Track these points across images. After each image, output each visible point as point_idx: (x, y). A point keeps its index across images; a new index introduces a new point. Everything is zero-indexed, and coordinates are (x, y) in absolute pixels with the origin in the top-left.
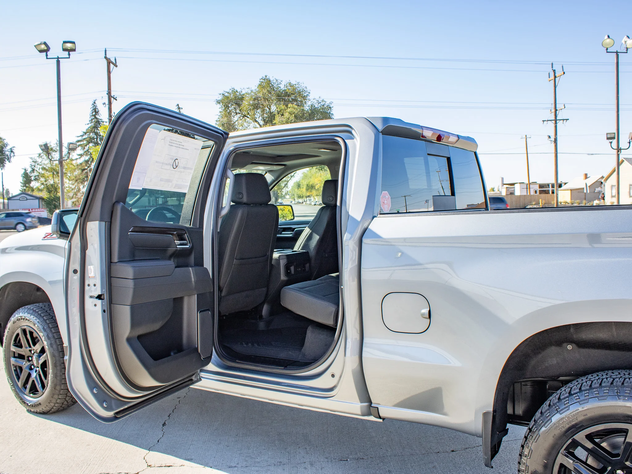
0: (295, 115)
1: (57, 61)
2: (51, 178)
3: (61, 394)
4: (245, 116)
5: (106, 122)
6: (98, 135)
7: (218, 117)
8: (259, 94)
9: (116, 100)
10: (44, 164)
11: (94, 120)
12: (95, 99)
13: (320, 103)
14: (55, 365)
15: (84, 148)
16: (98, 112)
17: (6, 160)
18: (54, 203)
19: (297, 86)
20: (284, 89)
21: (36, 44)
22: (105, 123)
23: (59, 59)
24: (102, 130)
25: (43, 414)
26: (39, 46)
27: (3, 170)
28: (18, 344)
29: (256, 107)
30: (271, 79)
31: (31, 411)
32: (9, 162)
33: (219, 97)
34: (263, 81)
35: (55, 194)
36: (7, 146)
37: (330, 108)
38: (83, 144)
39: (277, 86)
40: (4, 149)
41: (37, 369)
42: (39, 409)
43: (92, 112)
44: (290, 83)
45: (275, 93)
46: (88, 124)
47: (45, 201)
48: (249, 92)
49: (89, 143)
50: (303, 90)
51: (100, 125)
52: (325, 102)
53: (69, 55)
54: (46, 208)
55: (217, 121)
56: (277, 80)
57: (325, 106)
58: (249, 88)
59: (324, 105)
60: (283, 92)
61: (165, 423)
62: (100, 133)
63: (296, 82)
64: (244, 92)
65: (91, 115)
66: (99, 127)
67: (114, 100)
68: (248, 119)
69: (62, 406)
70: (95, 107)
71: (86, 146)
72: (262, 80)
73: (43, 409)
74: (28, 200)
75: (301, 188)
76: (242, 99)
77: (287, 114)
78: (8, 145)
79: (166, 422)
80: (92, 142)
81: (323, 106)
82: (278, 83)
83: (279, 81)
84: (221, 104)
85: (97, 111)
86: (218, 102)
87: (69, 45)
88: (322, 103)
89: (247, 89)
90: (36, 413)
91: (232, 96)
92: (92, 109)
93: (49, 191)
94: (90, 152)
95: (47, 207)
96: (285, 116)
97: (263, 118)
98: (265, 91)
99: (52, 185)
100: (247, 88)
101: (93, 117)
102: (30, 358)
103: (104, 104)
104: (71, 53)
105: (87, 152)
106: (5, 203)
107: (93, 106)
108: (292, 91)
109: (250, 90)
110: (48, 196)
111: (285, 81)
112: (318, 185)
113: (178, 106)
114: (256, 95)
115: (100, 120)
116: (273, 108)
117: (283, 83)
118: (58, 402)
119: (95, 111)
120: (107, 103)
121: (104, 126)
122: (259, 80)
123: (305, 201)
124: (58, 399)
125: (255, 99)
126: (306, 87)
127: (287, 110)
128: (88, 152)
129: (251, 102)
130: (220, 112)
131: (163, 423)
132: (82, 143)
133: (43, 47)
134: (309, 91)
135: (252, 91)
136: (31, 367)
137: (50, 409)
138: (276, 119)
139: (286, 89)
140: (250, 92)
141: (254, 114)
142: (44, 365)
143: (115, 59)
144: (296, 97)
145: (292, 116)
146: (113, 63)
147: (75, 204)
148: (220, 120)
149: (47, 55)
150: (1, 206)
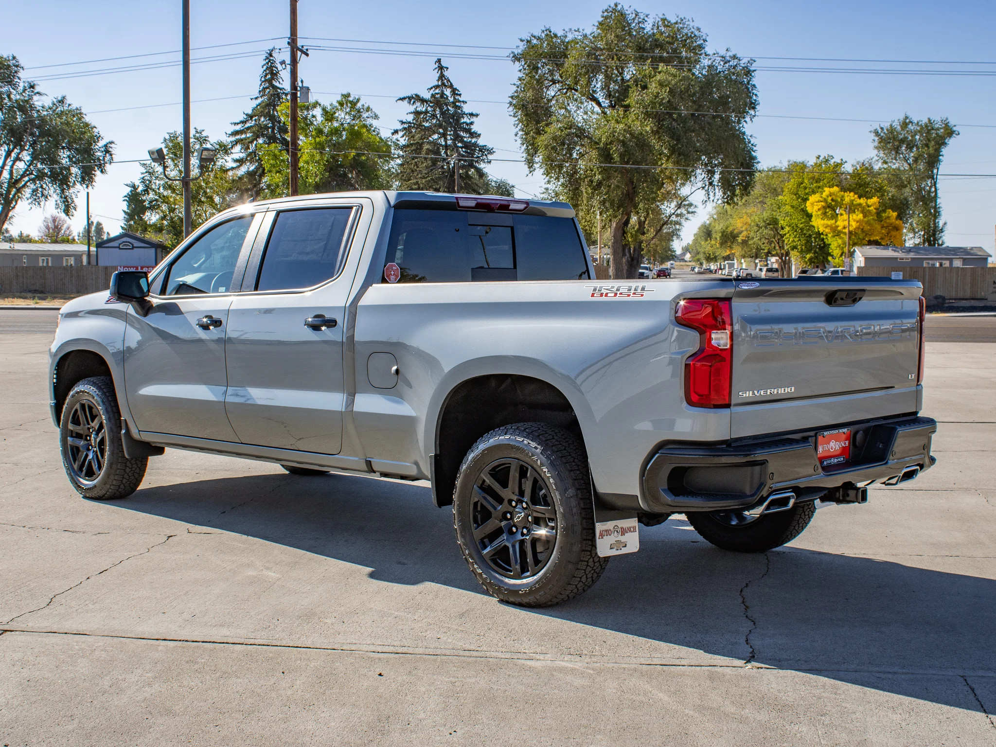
4: (570, 87)
6: (276, 122)
7: (515, 88)
8: (599, 43)
9: (307, 55)
11: (267, 91)
12: (271, 48)
13: (729, 61)
14: (112, 441)
15: (248, 147)
16: (275, 74)
17: (96, 168)
19: (679, 26)
20: (651, 32)
24: (283, 112)
27: (90, 187)
28: (76, 421)
29: (591, 69)
30: (627, 11)
32: (102, 172)
33: (517, 48)
34: (610, 15)
36: (98, 140)
37: (749, 72)
38: (245, 139)
39: (638, 25)
40: (92, 147)
41: (95, 449)
43: (264, 74)
44: (665, 19)
45: (632, 41)
46: (256, 98)
48: (578, 37)
49: (256, 137)
50: (693, 35)
51: (281, 100)
52: (739, 60)
55: (512, 97)
56: (637, 14)
57: (739, 68)
58: (578, 31)
59: (736, 66)
60: (650, 39)
62: (279, 116)
63: (678, 17)
64: (570, 37)
65: (263, 79)
66: (278, 105)
67: (303, 55)
68: (577, 95)
70: (272, 63)
71: (252, 142)
72: (606, 14)
74: (135, 249)
75: (711, 239)
76: (566, 52)
78: (100, 138)
80: (263, 135)
81: (734, 68)
82: (640, 20)
83: (642, 16)
84: (523, 62)
85: (273, 72)
86: (516, 58)
88: (733, 63)
89: (575, 33)
91: (545, 45)
92: (265, 67)
94: (259, 155)
96: (650, 91)
97: (609, 92)
98: (611, 37)
100: (576, 31)
101: (267, 85)
102: (88, 438)
103: (285, 62)
105: (252, 156)
106: (91, 253)
107: (267, 61)
108: (667, 37)
109: (582, 33)
111: (655, 16)
112: (742, 235)
113: (440, 64)
114: (593, 44)
115: (281, 89)
116: (629, 73)
117: (650, 20)
118: (114, 484)
119: (271, 73)
120: (288, 61)
122: (601, 13)
123: (722, 267)
124: (115, 481)
125: (589, 55)
126: (699, 29)
127: (655, 78)
128: (255, 156)
129: (583, 60)
130: (520, 79)
132: (243, 136)
134: (704, 37)
135: (585, 36)
136: (89, 447)
139: (655, 31)
140: (580, 37)
141: (588, 84)
142: (102, 443)
144: (677, 50)
148: (518, 96)
150: (85, 259)
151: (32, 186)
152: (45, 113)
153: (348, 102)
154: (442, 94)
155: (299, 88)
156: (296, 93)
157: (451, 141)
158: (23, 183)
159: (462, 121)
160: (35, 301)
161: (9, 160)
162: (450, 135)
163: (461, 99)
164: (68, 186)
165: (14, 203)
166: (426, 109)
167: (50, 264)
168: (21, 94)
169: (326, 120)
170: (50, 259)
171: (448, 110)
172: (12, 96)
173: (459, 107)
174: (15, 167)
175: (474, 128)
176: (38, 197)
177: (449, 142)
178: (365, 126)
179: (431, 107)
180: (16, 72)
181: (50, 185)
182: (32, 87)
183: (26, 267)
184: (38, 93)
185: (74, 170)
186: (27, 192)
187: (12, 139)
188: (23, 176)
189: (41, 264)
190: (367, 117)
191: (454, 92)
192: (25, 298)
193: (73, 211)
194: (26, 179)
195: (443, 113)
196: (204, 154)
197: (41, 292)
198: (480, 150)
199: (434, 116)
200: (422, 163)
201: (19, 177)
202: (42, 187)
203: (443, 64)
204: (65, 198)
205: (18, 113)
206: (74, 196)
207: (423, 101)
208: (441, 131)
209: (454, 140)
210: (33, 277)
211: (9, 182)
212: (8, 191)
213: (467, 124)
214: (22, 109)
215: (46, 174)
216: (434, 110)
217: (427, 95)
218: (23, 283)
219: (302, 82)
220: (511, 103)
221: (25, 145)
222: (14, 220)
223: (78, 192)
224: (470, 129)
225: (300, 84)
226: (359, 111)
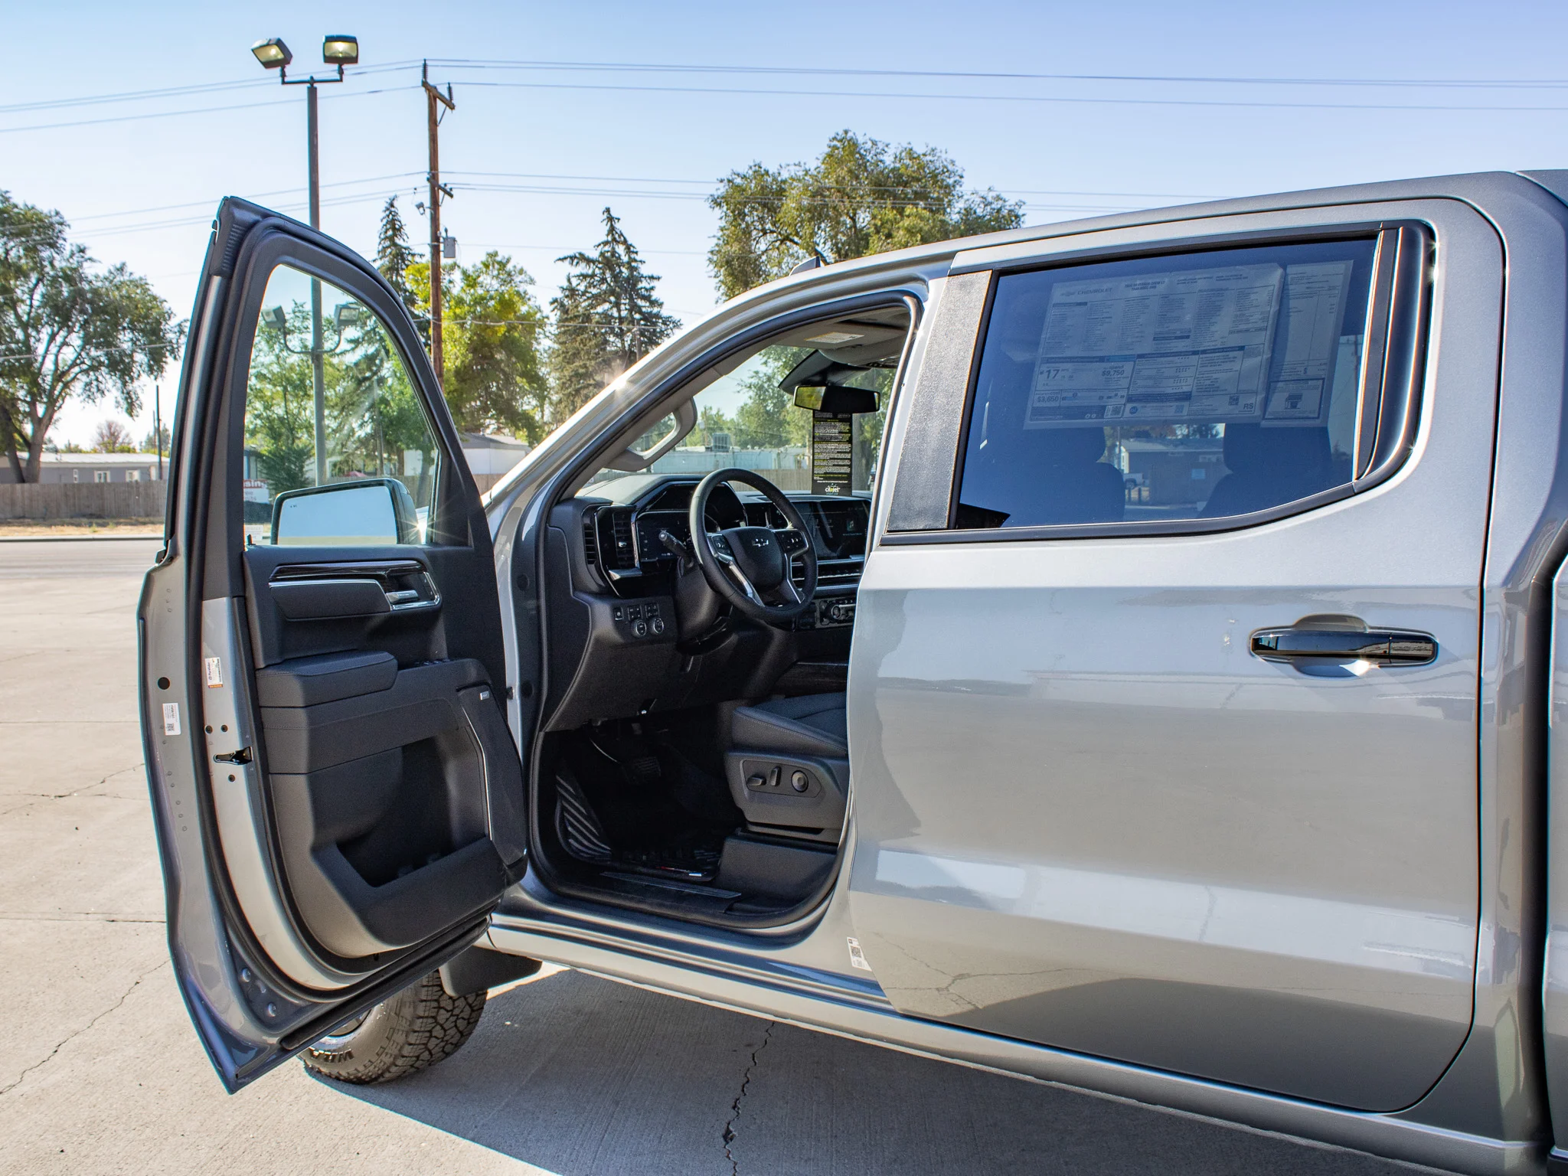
0: (922, 237)
1: (308, 88)
2: (279, 400)
3: (415, 1032)
4: (787, 238)
5: (421, 256)
6: (401, 290)
7: (715, 241)
8: (827, 181)
9: (451, 196)
10: (263, 365)
11: (389, 250)
12: (392, 195)
13: (991, 203)
15: (365, 324)
16: (399, 230)
17: (168, 354)
18: (288, 467)
19: (929, 158)
20: (892, 166)
21: (257, 44)
22: (417, 259)
23: (315, 85)
24: (411, 277)
25: (359, 1084)
26: (262, 49)
27: (159, 379)
29: (817, 213)
30: (861, 140)
31: (319, 1072)
32: (175, 358)
33: (717, 189)
34: (839, 144)
35: (290, 442)
36: (170, 317)
37: (1017, 216)
39: (875, 158)
40: (162, 327)
42: (345, 1070)
43: (384, 230)
44: (911, 149)
45: (870, 177)
47: (263, 461)
48: (798, 174)
50: (946, 170)
51: (406, 262)
52: (1005, 201)
53: (341, 72)
54: (268, 479)
55: (712, 252)
56: (874, 143)
57: (1005, 212)
58: (799, 165)
59: (1001, 209)
60: (891, 175)
61: (728, 1132)
62: (404, 283)
63: (926, 148)
64: (785, 175)
65: (382, 236)
66: (402, 269)
67: (447, 196)
68: (796, 248)
69: (416, 1065)
70: (394, 216)
72: (835, 143)
73: (359, 1071)
76: (781, 192)
77: (901, 232)
78: (172, 316)
79: (731, 1128)
81: (998, 212)
82: (878, 151)
83: (881, 146)
84: (725, 208)
85: (397, 227)
86: (716, 202)
87: (340, 47)
88: (996, 205)
89: (792, 168)
90: (338, 1079)
91: (753, 185)
92: (385, 221)
93: (275, 435)
94: (379, 334)
95: (270, 476)
96: (896, 239)
97: (836, 244)
98: (843, 172)
99: (281, 419)
100: (795, 165)
101: (388, 243)
103: (420, 206)
104: (344, 67)
106: (163, 465)
107: (388, 212)
108: (914, 172)
109: (803, 168)
110: (272, 447)
111: (897, 146)
113: (609, 214)
114: (817, 181)
115: (405, 249)
116: (864, 218)
117: (891, 151)
118: (405, 1052)
119: (394, 227)
120: (427, 203)
121: (417, 266)
122: (828, 142)
124: (407, 1046)
125: (814, 196)
126: (953, 162)
127: (901, 224)
128: (375, 335)
129: (805, 202)
130: (722, 229)
131: (723, 1131)
133: (274, 52)
134: (959, 173)
135: (807, 172)
137: (380, 1072)
138: (871, 246)
139: (898, 165)
140: (801, 173)
141: (813, 234)
143: (450, 89)
144: (925, 187)
145: (914, 239)
146: (443, 100)
147: (340, 469)
148: (720, 251)
149: (283, 75)
150: (154, 474)
151: (84, 378)
152: (100, 284)
153: (496, 263)
154: (613, 253)
155: (441, 240)
156: (438, 246)
157: (626, 312)
158: (72, 375)
159: (640, 285)
160: (92, 529)
161: (53, 345)
162: (625, 304)
163: (638, 258)
164: (132, 379)
165: (61, 402)
166: (594, 272)
167: (109, 480)
168: (68, 260)
169: (468, 286)
170: (108, 473)
171: (621, 272)
172: (57, 264)
173: (636, 269)
174: (60, 357)
175: (655, 295)
176: (93, 392)
177: (624, 313)
178: (518, 293)
179: (600, 268)
180: (60, 232)
181: (108, 377)
182: (82, 251)
183: (78, 485)
184: (90, 259)
185: (140, 357)
186: (78, 387)
187: (57, 318)
188: (74, 364)
189: (97, 480)
190: (520, 282)
191: (629, 248)
192: (79, 525)
193: (138, 410)
194: (76, 369)
195: (616, 277)
196: (342, 314)
197: (99, 517)
198: (664, 323)
199: (603, 280)
200: (590, 340)
201: (66, 368)
202: (97, 380)
203: (614, 214)
204: (128, 393)
205: (64, 285)
206: (139, 392)
207: (589, 261)
208: (612, 299)
209: (630, 311)
210: (87, 497)
211: (53, 375)
212: (53, 388)
213: (647, 290)
214: (68, 279)
215: (104, 362)
216: (604, 273)
217: (594, 254)
218: (74, 505)
219: (446, 231)
220: (710, 260)
221: (74, 326)
222: (59, 424)
223: (145, 385)
224: (650, 296)
225: (444, 234)
226: (509, 274)
